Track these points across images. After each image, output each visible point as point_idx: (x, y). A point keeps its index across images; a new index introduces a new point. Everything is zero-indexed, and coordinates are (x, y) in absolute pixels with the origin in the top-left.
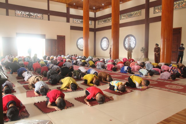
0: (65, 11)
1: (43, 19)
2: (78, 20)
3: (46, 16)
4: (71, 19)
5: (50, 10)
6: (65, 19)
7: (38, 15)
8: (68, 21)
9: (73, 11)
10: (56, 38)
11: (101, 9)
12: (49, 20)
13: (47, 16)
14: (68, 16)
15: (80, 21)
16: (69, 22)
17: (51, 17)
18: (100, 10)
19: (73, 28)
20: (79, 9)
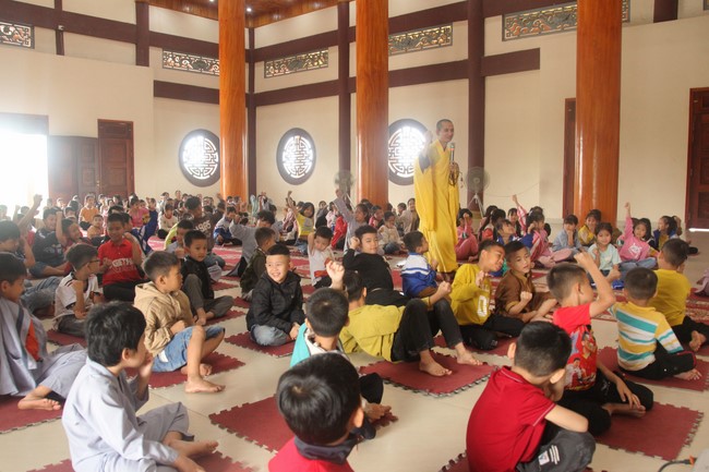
0: (131, 19)
1: (33, 46)
2: (183, 56)
3: (46, 36)
4: (155, 54)
5: (64, 9)
6: (129, 50)
7: (12, 29)
8: (142, 59)
9: (161, 20)
10: (93, 132)
11: (276, 17)
12: (60, 50)
13: (51, 34)
14: (140, 38)
15: (190, 61)
16: (148, 65)
17: (68, 38)
18: (271, 21)
19: (163, 90)
20: (185, 12)
